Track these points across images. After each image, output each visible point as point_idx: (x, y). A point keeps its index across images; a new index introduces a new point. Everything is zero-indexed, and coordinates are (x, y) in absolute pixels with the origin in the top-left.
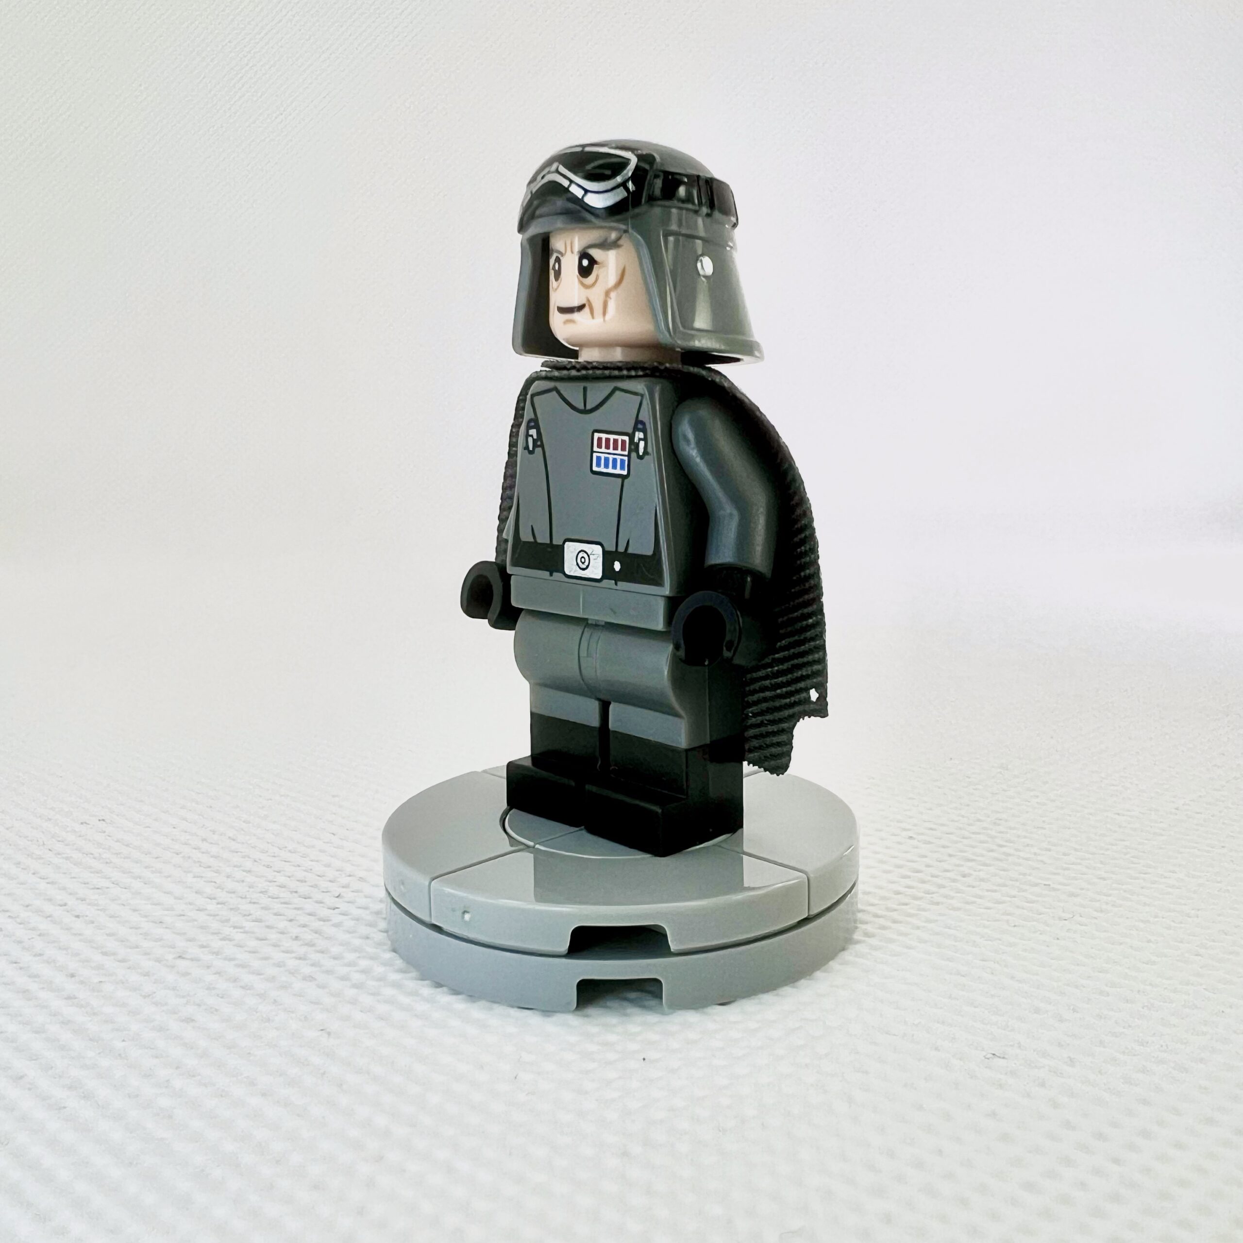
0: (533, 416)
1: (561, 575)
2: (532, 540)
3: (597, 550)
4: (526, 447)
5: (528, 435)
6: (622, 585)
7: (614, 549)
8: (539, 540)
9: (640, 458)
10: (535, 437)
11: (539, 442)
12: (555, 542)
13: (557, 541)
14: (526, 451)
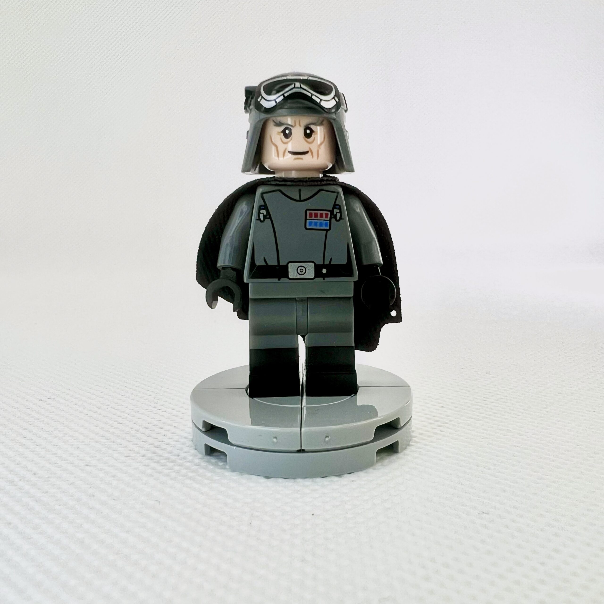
0: (263, 203)
1: (287, 279)
2: (264, 264)
3: (312, 264)
4: (259, 219)
5: (259, 213)
6: (327, 279)
7: (322, 263)
8: (270, 263)
9: (337, 220)
10: (265, 213)
11: (268, 216)
12: (281, 264)
13: (283, 263)
14: (259, 221)
